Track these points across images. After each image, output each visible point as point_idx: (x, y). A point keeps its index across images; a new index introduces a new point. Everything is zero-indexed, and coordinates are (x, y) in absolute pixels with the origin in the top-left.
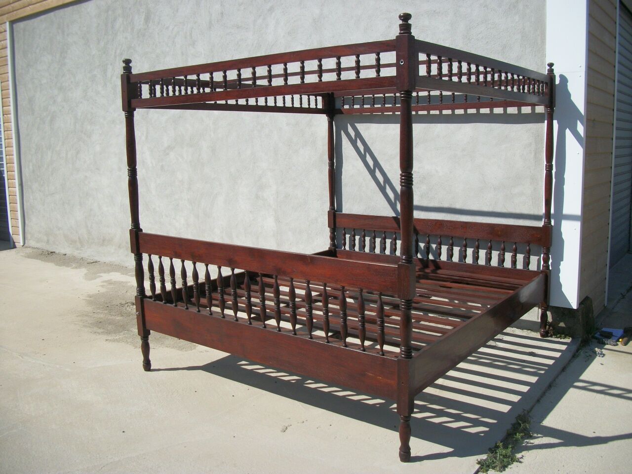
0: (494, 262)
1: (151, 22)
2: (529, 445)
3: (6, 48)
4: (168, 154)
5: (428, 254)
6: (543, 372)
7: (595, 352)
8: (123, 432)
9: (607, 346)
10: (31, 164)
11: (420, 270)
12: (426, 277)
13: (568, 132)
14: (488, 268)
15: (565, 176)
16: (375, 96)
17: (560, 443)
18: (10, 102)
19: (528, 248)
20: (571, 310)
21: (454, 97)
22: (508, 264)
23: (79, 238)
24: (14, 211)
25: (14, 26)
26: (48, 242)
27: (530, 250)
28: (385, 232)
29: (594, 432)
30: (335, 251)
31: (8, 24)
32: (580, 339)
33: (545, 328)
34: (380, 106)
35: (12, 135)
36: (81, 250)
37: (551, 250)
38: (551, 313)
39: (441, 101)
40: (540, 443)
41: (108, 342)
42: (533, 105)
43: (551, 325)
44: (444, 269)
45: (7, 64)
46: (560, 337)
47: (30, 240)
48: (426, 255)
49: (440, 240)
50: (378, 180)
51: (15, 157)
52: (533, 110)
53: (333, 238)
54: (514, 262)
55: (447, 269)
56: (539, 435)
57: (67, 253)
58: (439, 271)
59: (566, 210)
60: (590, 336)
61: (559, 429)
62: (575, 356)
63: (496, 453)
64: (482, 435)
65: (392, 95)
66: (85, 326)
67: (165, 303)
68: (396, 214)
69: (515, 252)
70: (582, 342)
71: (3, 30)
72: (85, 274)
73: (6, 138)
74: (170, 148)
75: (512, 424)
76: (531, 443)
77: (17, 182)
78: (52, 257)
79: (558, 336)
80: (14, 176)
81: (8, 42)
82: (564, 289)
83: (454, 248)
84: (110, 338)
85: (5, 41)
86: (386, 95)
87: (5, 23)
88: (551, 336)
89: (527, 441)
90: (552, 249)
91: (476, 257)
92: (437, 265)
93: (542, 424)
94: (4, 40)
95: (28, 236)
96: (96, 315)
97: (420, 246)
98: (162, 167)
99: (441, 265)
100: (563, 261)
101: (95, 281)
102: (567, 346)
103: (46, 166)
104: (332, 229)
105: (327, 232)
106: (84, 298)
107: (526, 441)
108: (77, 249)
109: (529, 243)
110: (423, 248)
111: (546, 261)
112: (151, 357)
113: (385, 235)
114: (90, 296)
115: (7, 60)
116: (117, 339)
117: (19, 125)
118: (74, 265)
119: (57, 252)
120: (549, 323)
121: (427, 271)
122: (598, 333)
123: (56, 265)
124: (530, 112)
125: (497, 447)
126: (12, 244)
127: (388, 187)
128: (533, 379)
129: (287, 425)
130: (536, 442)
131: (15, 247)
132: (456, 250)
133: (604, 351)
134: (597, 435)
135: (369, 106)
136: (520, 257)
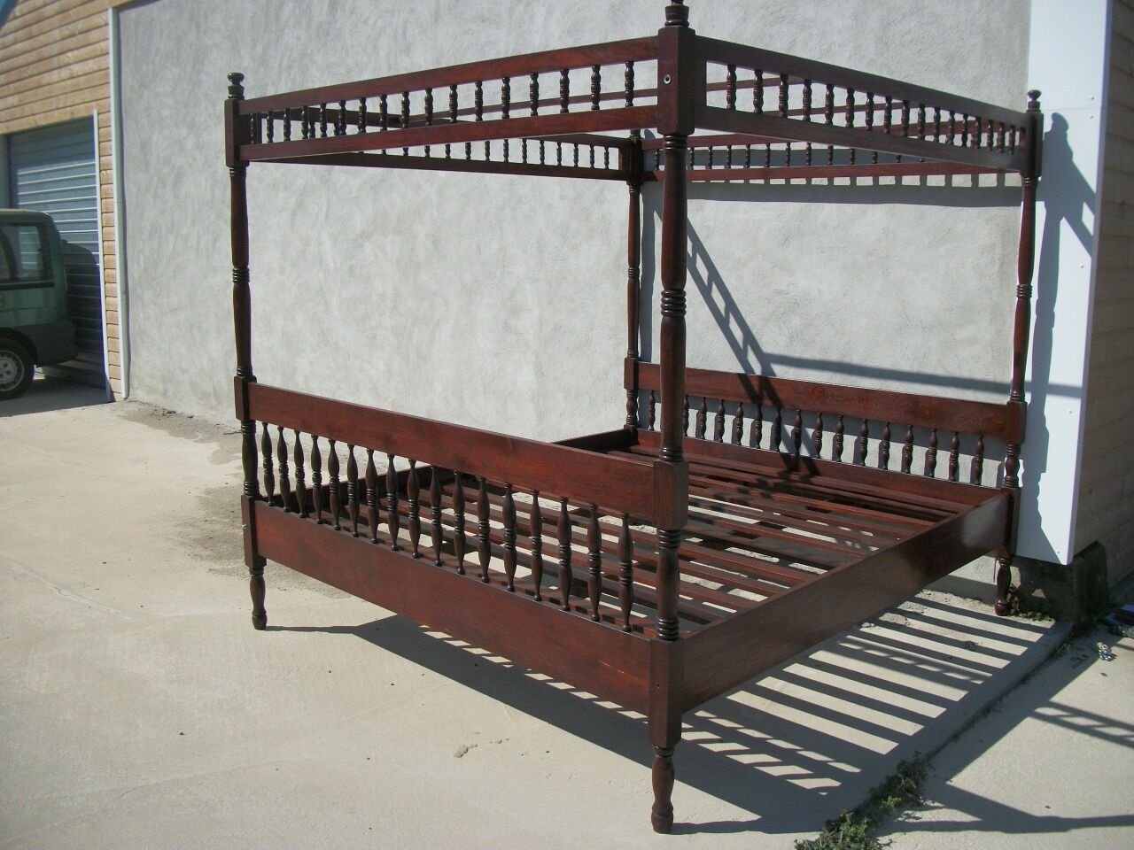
0: (918, 468)
1: (339, 10)
2: (911, 820)
3: (108, 53)
4: (362, 246)
5: (798, 446)
6: (979, 682)
7: (1096, 650)
8: (181, 734)
9: (1125, 641)
10: (142, 257)
11: (781, 475)
12: (788, 489)
13: (1065, 226)
14: (905, 478)
15: (1057, 310)
16: (714, 148)
17: (973, 823)
18: (111, 149)
19: (979, 444)
20: (1056, 566)
21: (831, 154)
22: (942, 472)
23: (214, 389)
24: (113, 337)
25: (122, 15)
26: (165, 394)
27: (982, 447)
28: (723, 401)
29: (1048, 807)
30: (636, 432)
31: (110, 12)
32: (1071, 624)
33: (1006, 598)
34: (722, 167)
35: (112, 205)
36: (217, 411)
37: (1022, 450)
38: (1020, 570)
39: (831, 159)
40: (933, 820)
41: (211, 573)
42: (1001, 172)
43: (1016, 592)
44: (826, 475)
45: (108, 83)
46: (1033, 617)
47: (137, 389)
48: (794, 448)
49: (821, 420)
50: (716, 305)
51: (117, 245)
52: (1001, 180)
53: (632, 409)
54: (954, 469)
55: (831, 476)
56: (936, 804)
57: (194, 414)
58: (816, 480)
59: (1055, 377)
60: (1095, 619)
61: (981, 795)
62: (1053, 655)
63: (838, 831)
64: (824, 794)
65: (744, 147)
66: (183, 544)
67: (287, 511)
68: (744, 369)
69: (956, 451)
70: (1074, 628)
71: (103, 23)
72: (214, 453)
73: (104, 211)
74: (365, 235)
75: (887, 777)
76: (915, 818)
77: (118, 287)
78: (168, 419)
79: (1029, 614)
80: (114, 277)
81: (111, 44)
82: (1044, 526)
83: (845, 437)
84: (217, 566)
85: (105, 42)
86: (733, 147)
87: (107, 10)
88: (1016, 614)
89: (910, 812)
90: (1024, 448)
91: (884, 457)
92: (814, 467)
93: (949, 783)
94: (103, 40)
95: (134, 382)
96: (207, 526)
97: (785, 430)
98: (351, 268)
99: (820, 468)
100: (1044, 472)
101: (225, 465)
102: (1042, 635)
103: (165, 261)
104: (632, 391)
105: (623, 396)
106: (197, 494)
107: (906, 812)
108: (211, 409)
109: (982, 435)
110: (790, 435)
111: (1013, 469)
112: (268, 605)
113: (723, 407)
114: (208, 492)
115: (107, 75)
116: (228, 570)
117: (126, 188)
118: (200, 437)
119: (179, 411)
120: (1013, 588)
121: (794, 477)
122: (1113, 614)
123: (171, 435)
124: (995, 185)
125: (843, 820)
126: (109, 395)
127: (732, 319)
128: (956, 695)
129: (468, 745)
130: (926, 816)
131: (113, 400)
132: (849, 441)
133: (1115, 650)
134: (1052, 813)
135: (703, 168)
136: (965, 461)
